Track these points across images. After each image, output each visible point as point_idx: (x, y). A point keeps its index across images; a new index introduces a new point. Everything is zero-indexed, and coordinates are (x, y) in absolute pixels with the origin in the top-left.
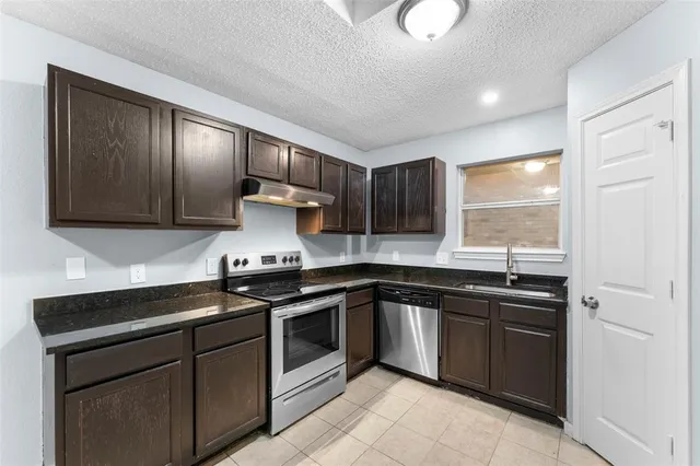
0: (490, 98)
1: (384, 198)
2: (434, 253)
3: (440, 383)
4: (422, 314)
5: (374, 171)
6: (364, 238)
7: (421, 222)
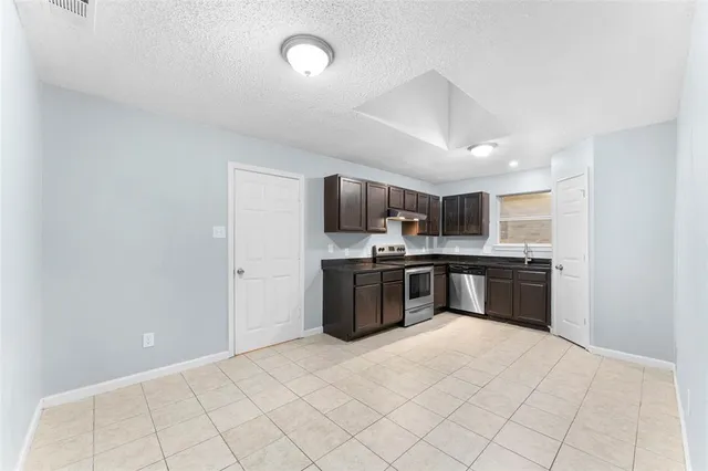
0: (514, 164)
1: (451, 214)
2: (482, 247)
3: (484, 317)
4: (475, 280)
5: (444, 198)
6: (435, 238)
7: (473, 229)
